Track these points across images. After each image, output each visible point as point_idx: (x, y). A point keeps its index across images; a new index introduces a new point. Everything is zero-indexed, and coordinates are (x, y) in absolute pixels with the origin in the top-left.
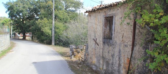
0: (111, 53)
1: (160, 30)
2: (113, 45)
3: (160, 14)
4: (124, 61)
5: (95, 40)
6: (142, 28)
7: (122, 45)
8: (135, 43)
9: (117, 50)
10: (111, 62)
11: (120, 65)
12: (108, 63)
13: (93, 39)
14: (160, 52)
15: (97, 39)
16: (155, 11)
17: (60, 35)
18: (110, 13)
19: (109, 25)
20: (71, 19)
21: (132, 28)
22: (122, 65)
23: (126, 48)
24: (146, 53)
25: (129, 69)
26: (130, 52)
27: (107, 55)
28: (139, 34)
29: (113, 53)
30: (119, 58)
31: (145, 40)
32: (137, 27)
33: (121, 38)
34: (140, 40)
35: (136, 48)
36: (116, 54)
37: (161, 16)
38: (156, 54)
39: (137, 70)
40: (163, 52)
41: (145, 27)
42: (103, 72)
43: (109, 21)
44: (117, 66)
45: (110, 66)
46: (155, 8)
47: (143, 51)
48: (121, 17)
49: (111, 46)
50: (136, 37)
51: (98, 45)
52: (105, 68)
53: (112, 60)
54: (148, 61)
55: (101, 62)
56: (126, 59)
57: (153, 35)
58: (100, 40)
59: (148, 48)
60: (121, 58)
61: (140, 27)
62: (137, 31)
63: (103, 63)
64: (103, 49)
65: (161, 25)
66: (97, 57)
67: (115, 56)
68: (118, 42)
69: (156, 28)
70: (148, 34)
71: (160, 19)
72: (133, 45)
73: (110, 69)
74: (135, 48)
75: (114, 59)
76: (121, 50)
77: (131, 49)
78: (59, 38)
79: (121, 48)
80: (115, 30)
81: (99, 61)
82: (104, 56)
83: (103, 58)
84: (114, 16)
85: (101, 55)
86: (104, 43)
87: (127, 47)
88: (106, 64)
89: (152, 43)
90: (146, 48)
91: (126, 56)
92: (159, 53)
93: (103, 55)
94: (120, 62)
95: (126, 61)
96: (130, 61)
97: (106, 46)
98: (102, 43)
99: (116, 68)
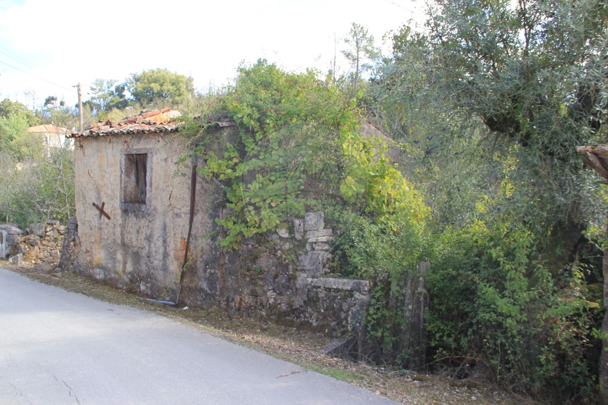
0: (145, 232)
1: (235, 187)
2: (149, 215)
3: (235, 160)
4: (175, 245)
5: (100, 206)
6: (207, 182)
7: (170, 214)
8: (196, 208)
9: (158, 224)
10: (144, 253)
11: (166, 255)
12: (137, 256)
13: (94, 204)
14: (236, 220)
15: (103, 204)
16: (226, 155)
18: (139, 146)
19: (134, 171)
21: (190, 182)
22: (172, 253)
23: (179, 220)
24: (215, 225)
25: (186, 260)
26: (187, 227)
27: (134, 240)
28: (202, 191)
29: (148, 233)
30: (165, 241)
31: (213, 202)
32: (198, 179)
33: (166, 199)
34: (204, 203)
35: (198, 218)
36: (157, 233)
37: (236, 164)
38: (230, 225)
39: (201, 257)
40: (240, 221)
41: (212, 180)
42: (126, 279)
43: (135, 162)
44: (161, 257)
45: (143, 261)
46: (227, 150)
47: (210, 221)
48: (165, 157)
49: (143, 217)
50: (197, 198)
51: (109, 218)
52: (129, 268)
53: (147, 248)
54: (220, 238)
55: (119, 257)
56: (179, 240)
57: (225, 194)
58: (114, 206)
59: (218, 217)
60: (168, 240)
61: (203, 179)
62: (198, 186)
63: (125, 257)
64: (123, 226)
65: (237, 178)
66: (106, 248)
67: (156, 237)
68: (160, 209)
69: (228, 182)
70: (217, 193)
71: (234, 168)
72: (192, 213)
73: (144, 268)
74: (195, 219)
75: (153, 245)
76: (168, 224)
77: (188, 221)
79: (167, 220)
80: (151, 184)
81: (112, 256)
82: (127, 241)
83: (124, 245)
84: (149, 155)
85: (119, 241)
86: (125, 211)
87: (181, 217)
88: (132, 259)
89: (224, 207)
90: (214, 216)
91: (179, 236)
92: (235, 223)
93: (123, 239)
94: (165, 248)
95: (179, 244)
96: (188, 242)
97: (132, 219)
98: (119, 211)
99: (157, 263)
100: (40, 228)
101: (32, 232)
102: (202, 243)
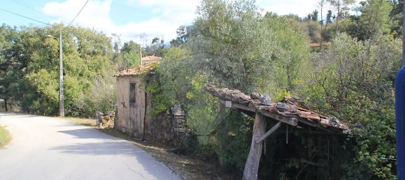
0: (135, 113)
1: (156, 96)
2: (136, 106)
5: (124, 103)
9: (139, 110)
10: (135, 121)
12: (133, 122)
13: (122, 102)
16: (153, 84)
17: (73, 99)
18: (133, 80)
20: (90, 68)
21: (145, 94)
27: (133, 116)
30: (140, 116)
33: (140, 100)
35: (149, 107)
36: (139, 113)
39: (149, 122)
43: (133, 86)
44: (140, 122)
45: (135, 124)
47: (151, 109)
48: (140, 84)
51: (126, 108)
52: (132, 127)
53: (136, 119)
55: (129, 123)
58: (127, 103)
63: (131, 123)
64: (130, 111)
65: (156, 93)
66: (125, 119)
67: (138, 115)
68: (139, 104)
71: (156, 89)
72: (146, 106)
73: (135, 127)
76: (141, 110)
78: (71, 105)
79: (141, 108)
81: (127, 123)
83: (130, 119)
84: (136, 84)
86: (130, 105)
93: (130, 116)
94: (140, 119)
97: (132, 108)
99: (139, 125)
101: (107, 115)
102: (149, 118)
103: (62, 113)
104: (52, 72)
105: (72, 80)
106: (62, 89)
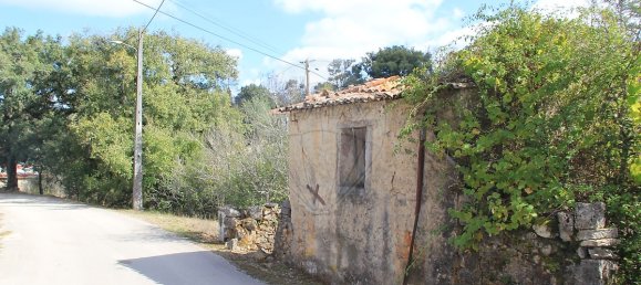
0: (363, 221)
1: (475, 166)
2: (368, 201)
3: (476, 132)
4: (398, 240)
5: (314, 189)
6: (438, 161)
7: (393, 200)
8: (423, 194)
9: (378, 213)
10: (361, 247)
11: (386, 251)
12: (353, 251)
13: (308, 187)
14: (475, 211)
15: (318, 186)
16: (463, 124)
17: (162, 175)
18: (357, 118)
19: (352, 148)
20: (196, 115)
21: (416, 160)
22: (394, 250)
23: (403, 208)
24: (447, 216)
25: (409, 263)
26: (413, 217)
27: (350, 230)
28: (433, 173)
29: (367, 223)
30: (385, 234)
31: (446, 186)
32: (427, 157)
33: (388, 182)
34: (434, 187)
35: (428, 206)
36: (377, 224)
37: (476, 137)
38: (468, 217)
39: (430, 257)
40: (481, 212)
41: (444, 158)
42: (341, 276)
43: (355, 140)
44: (381, 253)
45: (360, 256)
46: (464, 118)
47: (442, 211)
48: (388, 130)
49: (361, 203)
50: (425, 181)
51: (323, 203)
52: (345, 264)
53: (365, 241)
54: (454, 233)
55: (334, 249)
56: (403, 233)
57: (461, 176)
58: (329, 190)
59: (453, 206)
60: (389, 233)
61: (433, 157)
62: (427, 166)
63: (340, 250)
64: (339, 213)
65: (477, 155)
66: (319, 237)
67: (375, 229)
68: (381, 194)
69: (466, 161)
70: (452, 174)
71: (473, 142)
72: (420, 200)
73: (361, 265)
74: (423, 208)
75: (371, 238)
76: (390, 213)
77: (414, 210)
78: (156, 186)
79: (389, 209)
80: (371, 164)
81: (326, 248)
82: (342, 231)
83: (340, 236)
84: (369, 129)
85: (334, 231)
86: (341, 196)
87: (405, 204)
88: (348, 253)
89: (460, 193)
90: (447, 205)
91: (403, 228)
92: (474, 215)
93: (338, 230)
94: (386, 244)
95: (403, 239)
96: (413, 237)
97: (349, 206)
98: (334, 196)
99: (376, 260)
100: (258, 211)
101: (249, 215)
102: (431, 240)
103: (138, 203)
104: (122, 118)
105: (160, 136)
106: (138, 153)
